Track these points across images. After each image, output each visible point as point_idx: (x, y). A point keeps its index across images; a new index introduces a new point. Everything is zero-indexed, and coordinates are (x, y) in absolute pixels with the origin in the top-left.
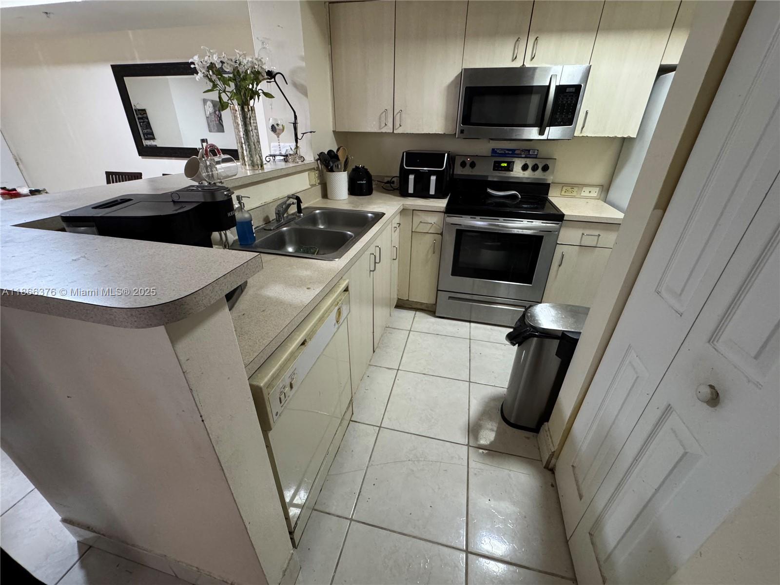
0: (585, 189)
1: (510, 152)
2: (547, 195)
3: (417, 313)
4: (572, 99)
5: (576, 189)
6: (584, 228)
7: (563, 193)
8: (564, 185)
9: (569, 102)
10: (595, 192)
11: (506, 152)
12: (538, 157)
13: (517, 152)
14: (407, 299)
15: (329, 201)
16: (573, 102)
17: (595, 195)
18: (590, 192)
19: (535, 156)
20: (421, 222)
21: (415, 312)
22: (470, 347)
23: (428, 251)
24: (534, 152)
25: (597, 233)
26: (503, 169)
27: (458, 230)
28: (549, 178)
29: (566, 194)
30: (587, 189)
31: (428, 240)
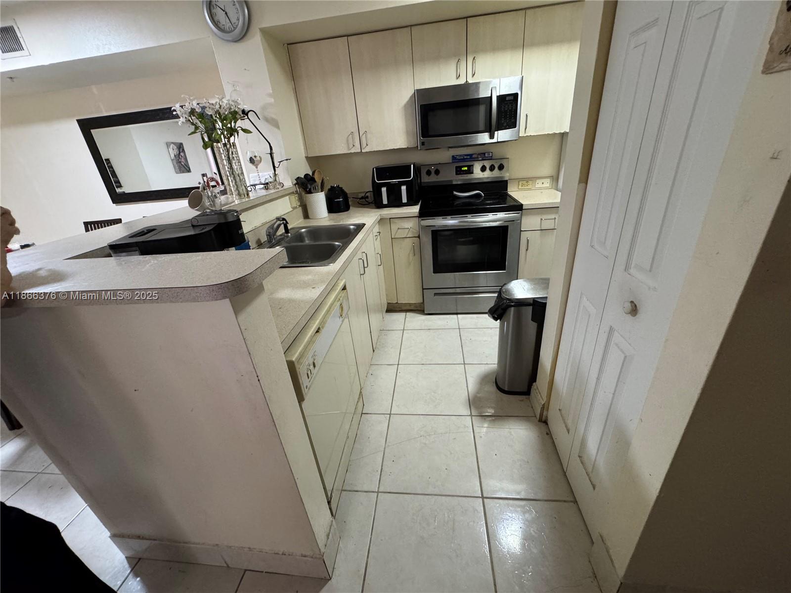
0: (538, 181)
1: (468, 157)
2: (507, 190)
3: (407, 313)
4: (512, 105)
5: (530, 182)
6: (542, 214)
7: (520, 187)
8: (519, 180)
9: (510, 108)
10: (547, 183)
11: (465, 157)
12: (493, 157)
13: (474, 156)
14: (396, 302)
15: (311, 220)
16: (514, 108)
17: (548, 185)
18: (543, 183)
19: (491, 158)
20: (399, 229)
21: (405, 314)
22: (460, 336)
23: (409, 254)
24: (489, 154)
25: (553, 217)
26: (464, 172)
27: (433, 232)
28: (506, 175)
29: (523, 188)
30: (539, 182)
31: (408, 243)
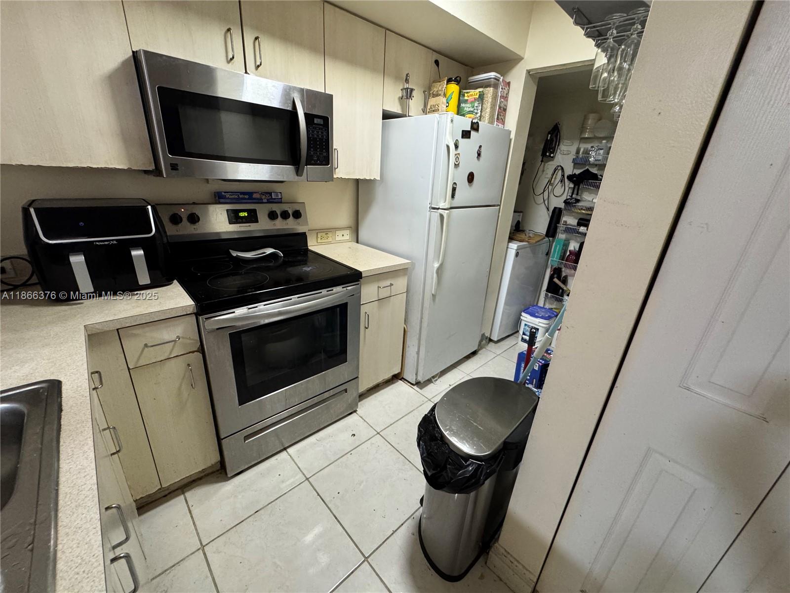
0: (338, 233)
1: (247, 197)
2: (307, 246)
4: (322, 133)
5: (330, 235)
6: (379, 280)
7: (319, 240)
8: (317, 231)
9: (320, 136)
10: (347, 235)
11: (241, 196)
12: (283, 200)
13: (255, 196)
14: (160, 487)
16: (325, 137)
17: (347, 237)
18: (343, 235)
19: (280, 200)
20: (146, 345)
23: (180, 388)
24: (277, 196)
26: (244, 220)
27: (231, 335)
28: (298, 227)
29: (324, 241)
31: (176, 368)
